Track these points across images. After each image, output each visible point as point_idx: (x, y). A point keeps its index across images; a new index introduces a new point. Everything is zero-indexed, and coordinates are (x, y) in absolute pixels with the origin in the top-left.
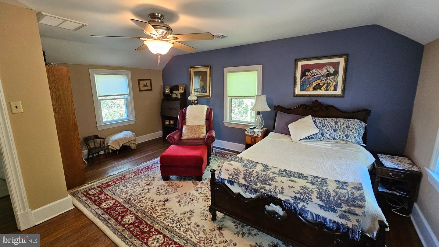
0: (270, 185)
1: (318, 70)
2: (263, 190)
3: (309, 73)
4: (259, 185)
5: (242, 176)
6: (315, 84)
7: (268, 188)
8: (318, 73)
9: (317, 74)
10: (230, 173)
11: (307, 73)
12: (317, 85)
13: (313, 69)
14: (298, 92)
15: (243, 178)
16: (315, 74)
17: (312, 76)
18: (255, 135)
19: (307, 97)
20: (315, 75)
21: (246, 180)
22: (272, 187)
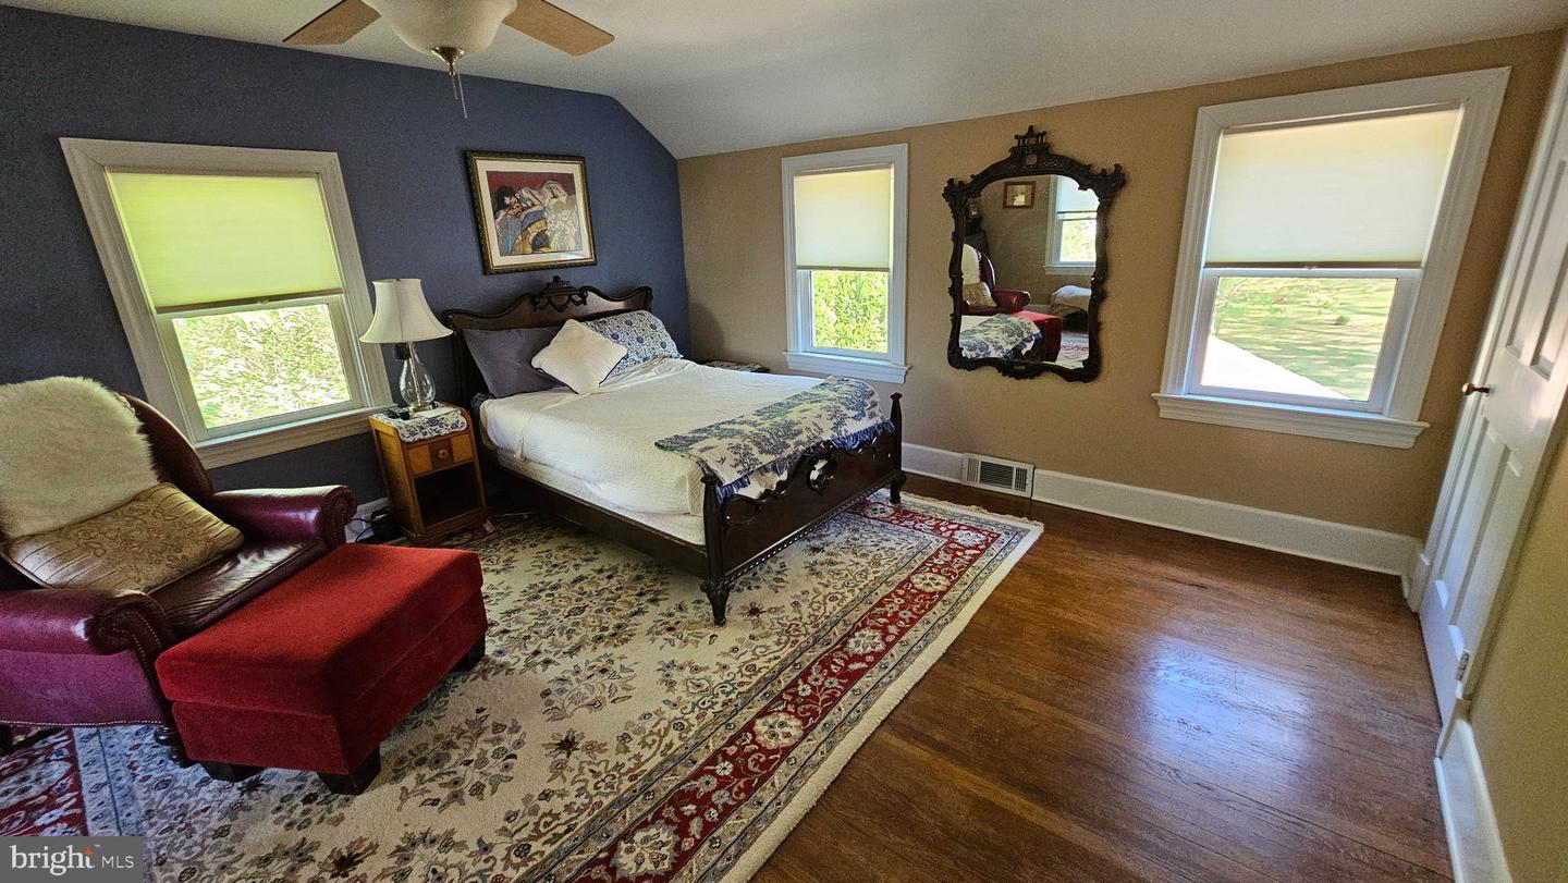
0: (800, 432)
1: (533, 192)
2: (801, 448)
3: (514, 199)
4: (791, 442)
5: (755, 451)
6: (535, 234)
7: (803, 437)
8: (536, 202)
9: (534, 205)
10: (733, 463)
11: (507, 201)
12: (538, 235)
13: (520, 189)
14: (498, 260)
15: (761, 453)
16: (529, 203)
17: (523, 210)
18: (444, 432)
19: (524, 271)
20: (528, 208)
21: (768, 452)
22: (805, 433)
